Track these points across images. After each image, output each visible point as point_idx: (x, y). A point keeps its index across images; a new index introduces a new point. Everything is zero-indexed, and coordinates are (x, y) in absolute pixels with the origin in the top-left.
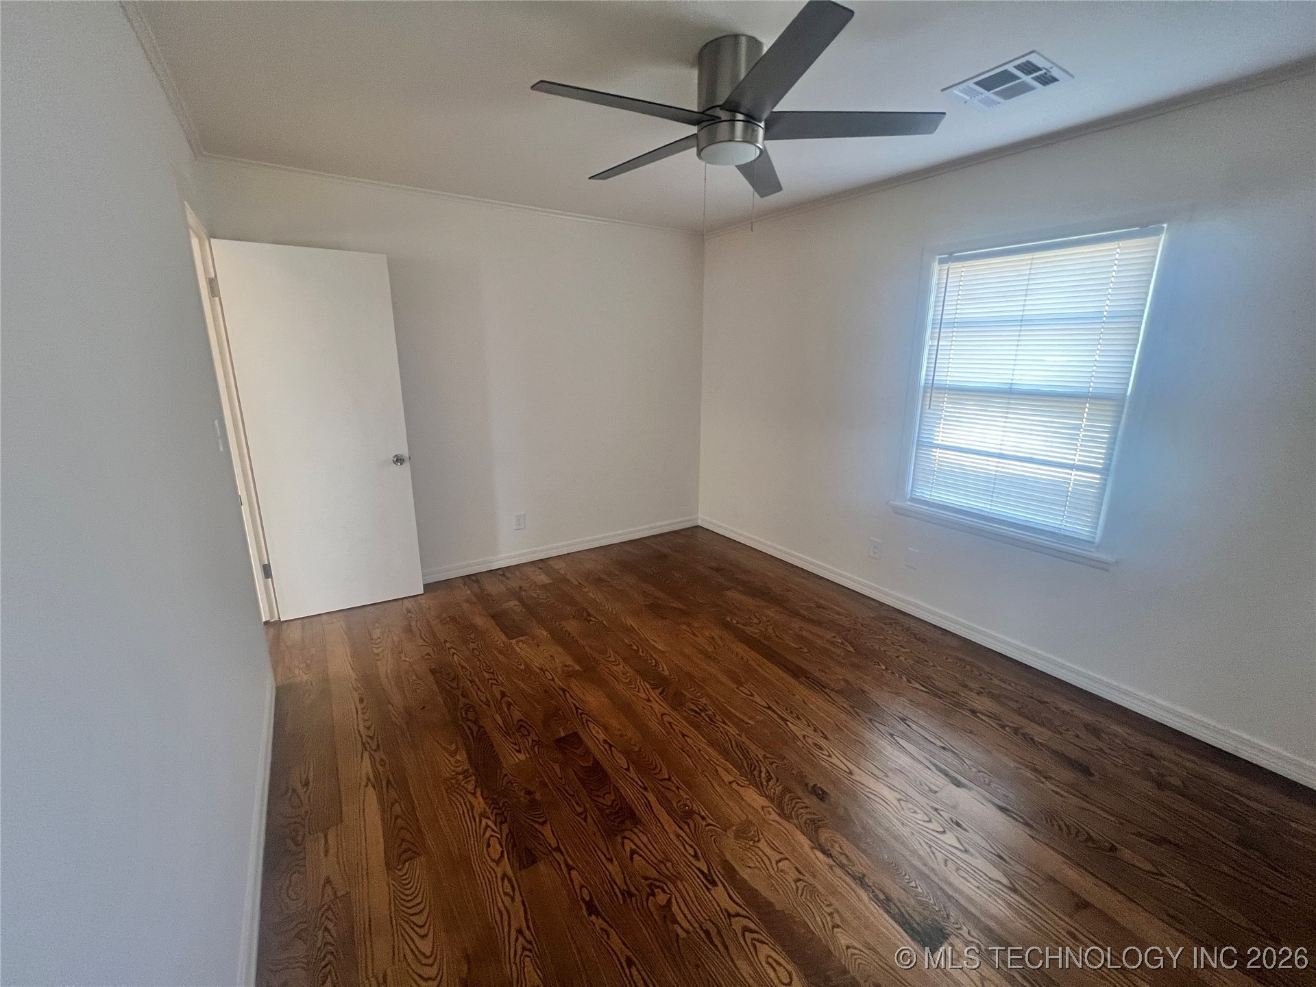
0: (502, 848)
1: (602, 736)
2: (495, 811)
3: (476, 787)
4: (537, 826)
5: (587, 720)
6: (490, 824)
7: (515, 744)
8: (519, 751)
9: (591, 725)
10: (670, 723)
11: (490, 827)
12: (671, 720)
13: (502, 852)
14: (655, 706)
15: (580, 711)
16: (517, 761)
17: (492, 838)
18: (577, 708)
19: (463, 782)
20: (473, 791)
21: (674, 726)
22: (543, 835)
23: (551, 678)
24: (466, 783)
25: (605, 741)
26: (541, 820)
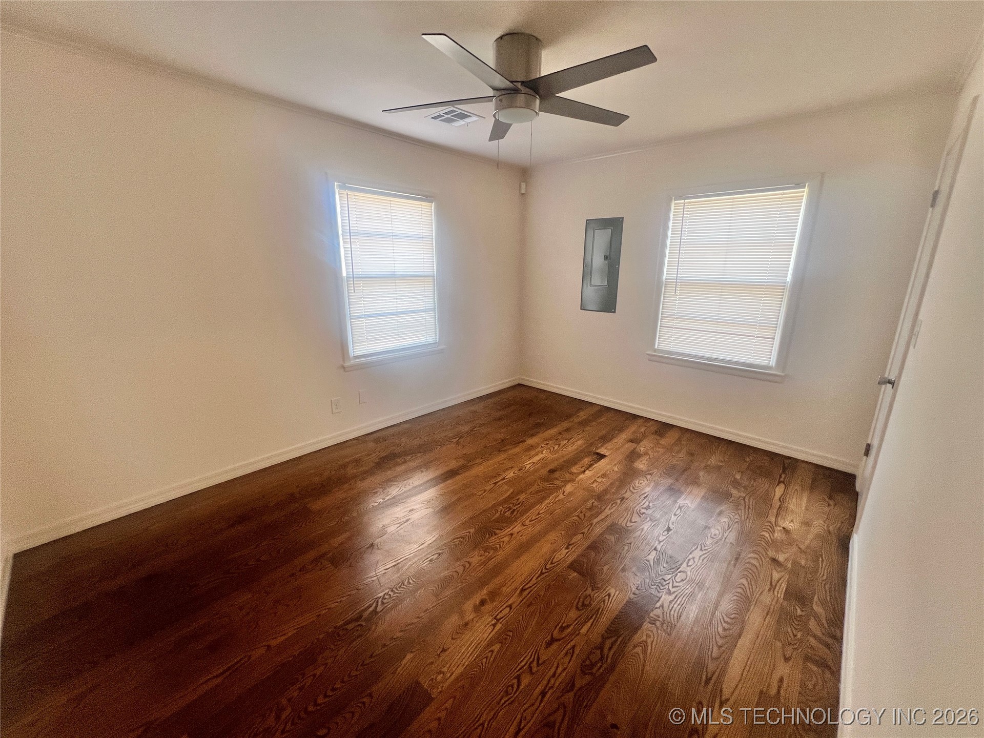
0: (677, 574)
1: (564, 551)
2: (662, 588)
3: (656, 608)
4: (652, 563)
5: (552, 563)
6: (671, 585)
7: (604, 601)
8: (609, 595)
9: (555, 560)
10: (530, 521)
11: (673, 585)
12: (528, 520)
13: (679, 572)
14: (516, 530)
15: (544, 571)
16: (618, 592)
17: (677, 581)
18: (542, 573)
19: (660, 619)
20: (661, 608)
21: (533, 519)
22: (654, 558)
23: (508, 609)
24: (659, 617)
25: (567, 548)
26: (647, 562)
